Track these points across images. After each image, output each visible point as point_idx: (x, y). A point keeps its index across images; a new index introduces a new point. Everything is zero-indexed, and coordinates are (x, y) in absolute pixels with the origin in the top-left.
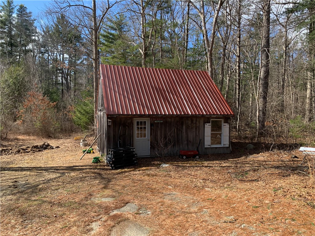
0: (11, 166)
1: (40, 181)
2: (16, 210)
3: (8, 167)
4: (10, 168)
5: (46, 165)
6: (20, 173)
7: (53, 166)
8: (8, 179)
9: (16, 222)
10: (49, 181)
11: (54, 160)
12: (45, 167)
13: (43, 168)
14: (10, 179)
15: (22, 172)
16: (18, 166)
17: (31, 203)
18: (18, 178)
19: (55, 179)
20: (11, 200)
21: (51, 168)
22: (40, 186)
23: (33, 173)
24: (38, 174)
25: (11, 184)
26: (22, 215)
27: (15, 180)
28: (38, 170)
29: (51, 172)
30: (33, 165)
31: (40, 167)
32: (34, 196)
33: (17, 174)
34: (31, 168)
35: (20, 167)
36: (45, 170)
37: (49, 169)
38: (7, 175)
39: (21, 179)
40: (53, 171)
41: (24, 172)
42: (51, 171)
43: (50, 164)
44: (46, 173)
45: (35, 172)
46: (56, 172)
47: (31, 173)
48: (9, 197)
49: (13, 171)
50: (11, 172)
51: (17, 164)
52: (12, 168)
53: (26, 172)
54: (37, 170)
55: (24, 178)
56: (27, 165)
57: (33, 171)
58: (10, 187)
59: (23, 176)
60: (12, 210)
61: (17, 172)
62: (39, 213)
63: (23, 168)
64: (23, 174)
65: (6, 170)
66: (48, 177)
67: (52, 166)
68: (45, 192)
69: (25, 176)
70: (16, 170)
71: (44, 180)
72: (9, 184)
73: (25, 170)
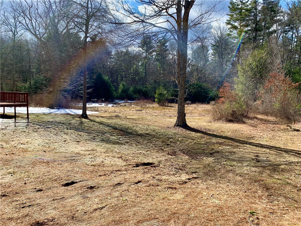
0: (252, 141)
1: (282, 161)
2: (261, 182)
3: (249, 141)
4: (251, 143)
5: (285, 146)
6: (260, 149)
7: (294, 149)
8: (250, 152)
9: (263, 194)
10: (291, 163)
11: (294, 143)
12: (285, 149)
13: (283, 149)
14: (252, 153)
15: (261, 149)
16: (258, 142)
17: (275, 180)
18: (259, 153)
19: (298, 163)
20: (255, 172)
21: (292, 151)
22: (283, 167)
23: (273, 152)
24: (278, 154)
25: (253, 157)
26: (268, 189)
27: (256, 154)
28: (278, 150)
29: (292, 155)
30: (272, 144)
31: (279, 148)
32: (277, 174)
33: (257, 150)
34: (270, 146)
35: (260, 144)
36: (285, 151)
37: (290, 152)
38: (249, 149)
39: (261, 155)
40: (294, 155)
41: (264, 149)
42: (292, 153)
43: (291, 147)
44: (286, 154)
45: (275, 151)
46: (297, 156)
47: (270, 151)
48: (254, 169)
49: (254, 146)
50: (252, 146)
51: (257, 140)
52: (253, 143)
53: (266, 149)
54: (276, 149)
55: (264, 154)
56: (266, 143)
57: (273, 150)
58: (253, 160)
59: (263, 152)
60: (257, 181)
61: (257, 148)
62: (285, 193)
63: (263, 145)
64: (263, 151)
65: (248, 144)
66: (289, 159)
67: (292, 149)
68: (288, 173)
69: (265, 153)
70: (256, 146)
71: (285, 162)
72: (252, 157)
73: (264, 147)
